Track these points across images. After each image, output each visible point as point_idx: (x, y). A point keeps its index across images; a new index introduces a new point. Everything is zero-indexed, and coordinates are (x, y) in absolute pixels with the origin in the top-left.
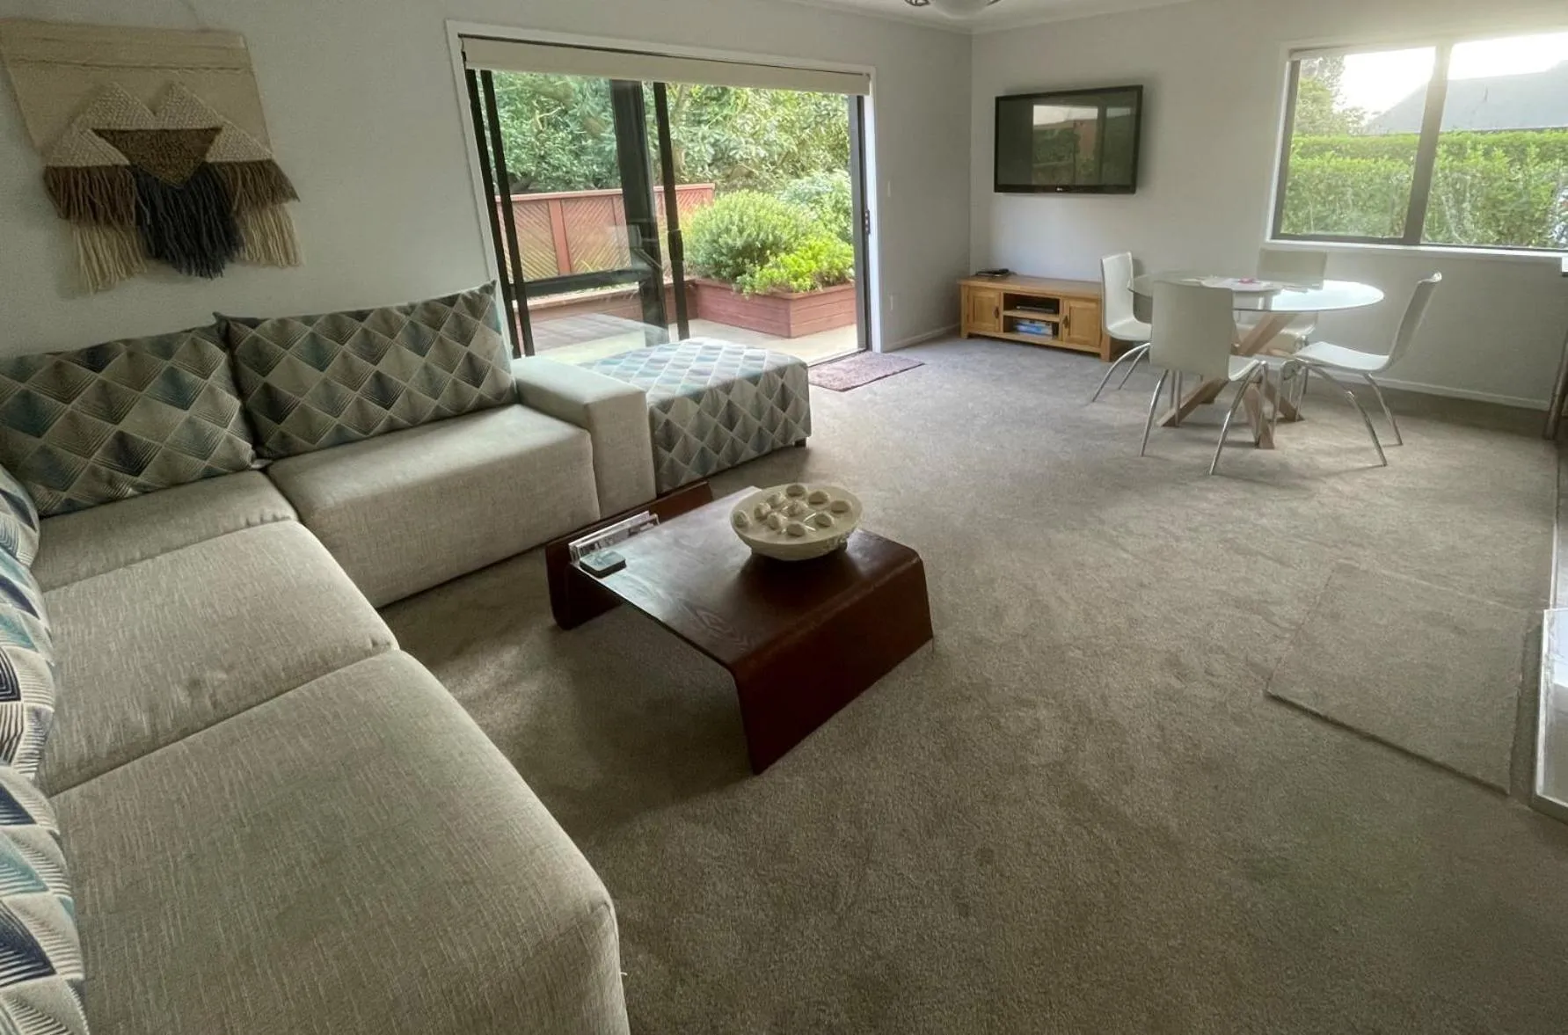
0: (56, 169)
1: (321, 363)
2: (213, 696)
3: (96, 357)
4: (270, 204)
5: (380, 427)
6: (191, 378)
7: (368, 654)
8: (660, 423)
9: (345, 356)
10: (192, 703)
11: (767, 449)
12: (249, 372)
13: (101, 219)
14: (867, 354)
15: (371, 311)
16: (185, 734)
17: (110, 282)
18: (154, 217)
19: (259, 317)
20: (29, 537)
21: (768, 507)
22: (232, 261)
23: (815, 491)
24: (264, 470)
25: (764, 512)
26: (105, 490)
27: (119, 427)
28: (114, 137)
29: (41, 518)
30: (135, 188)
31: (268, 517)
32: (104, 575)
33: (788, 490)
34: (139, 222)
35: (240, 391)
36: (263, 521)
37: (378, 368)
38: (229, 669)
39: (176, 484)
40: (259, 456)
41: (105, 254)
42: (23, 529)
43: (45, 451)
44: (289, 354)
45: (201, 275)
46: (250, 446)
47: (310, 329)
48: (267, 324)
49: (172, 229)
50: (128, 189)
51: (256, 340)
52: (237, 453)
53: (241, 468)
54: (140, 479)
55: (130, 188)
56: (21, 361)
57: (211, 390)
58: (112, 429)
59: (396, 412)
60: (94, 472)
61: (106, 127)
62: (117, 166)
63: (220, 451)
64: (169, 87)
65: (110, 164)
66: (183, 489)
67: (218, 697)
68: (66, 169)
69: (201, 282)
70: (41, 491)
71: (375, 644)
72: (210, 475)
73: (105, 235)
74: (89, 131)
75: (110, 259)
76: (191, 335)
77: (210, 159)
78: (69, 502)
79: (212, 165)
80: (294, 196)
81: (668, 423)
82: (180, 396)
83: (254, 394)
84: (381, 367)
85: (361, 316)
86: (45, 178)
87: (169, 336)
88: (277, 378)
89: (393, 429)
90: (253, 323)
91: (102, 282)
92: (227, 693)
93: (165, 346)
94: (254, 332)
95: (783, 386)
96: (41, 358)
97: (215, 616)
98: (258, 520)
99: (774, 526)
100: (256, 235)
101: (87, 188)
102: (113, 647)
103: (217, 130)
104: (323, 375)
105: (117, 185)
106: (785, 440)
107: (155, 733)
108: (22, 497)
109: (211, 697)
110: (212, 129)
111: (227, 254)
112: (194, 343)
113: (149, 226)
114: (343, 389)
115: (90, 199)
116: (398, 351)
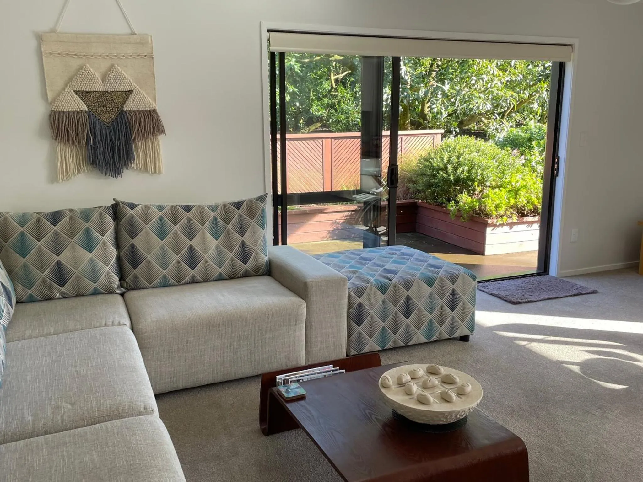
0: (55, 112)
1: (162, 234)
2: (62, 417)
3: (55, 217)
4: (151, 136)
5: (186, 280)
6: (96, 234)
7: (140, 414)
8: (354, 304)
9: (176, 233)
10: (53, 417)
11: (435, 338)
12: (125, 235)
13: (71, 142)
14: (543, 278)
15: (194, 206)
16: (46, 433)
17: (69, 176)
18: (94, 141)
19: (136, 203)
20: (9, 311)
21: (409, 378)
22: (127, 169)
23: (448, 373)
24: (122, 295)
25: (404, 380)
26: (47, 292)
27: (59, 258)
28: (83, 95)
29: (17, 302)
30: (88, 124)
31: (116, 323)
32: (35, 339)
33: (427, 368)
34: (87, 144)
35: (118, 245)
36: (113, 324)
37: (191, 243)
38: (73, 404)
39: (80, 295)
40: (121, 286)
41: (69, 159)
42: (7, 305)
43: (25, 266)
44: (147, 228)
45: (111, 176)
46: (118, 279)
47: (160, 214)
48: (139, 208)
49: (102, 148)
50: (85, 124)
51: (132, 217)
52: (110, 283)
53: (111, 292)
54: (63, 289)
55: (86, 124)
56: (24, 215)
57: (104, 243)
58: (56, 258)
59: (196, 272)
60: (44, 281)
61: (80, 90)
62: (82, 111)
63: (103, 279)
64: (112, 67)
65: (79, 110)
66: (82, 299)
67: (65, 417)
68: (60, 112)
69: (112, 180)
70: (20, 287)
71: (145, 408)
72: (96, 293)
73: (71, 151)
74: (72, 91)
75: (71, 164)
76: (100, 210)
77: (125, 109)
78: (31, 296)
79: (126, 112)
80: (163, 132)
81: (360, 305)
82: (89, 245)
83: (125, 249)
84: (194, 243)
85: (188, 209)
86: (50, 116)
87: (90, 209)
88: (138, 242)
89: (193, 281)
90: (132, 206)
91: (66, 175)
92: (69, 416)
93: (86, 215)
94: (132, 212)
95: (453, 291)
96: (32, 215)
97: (75, 373)
98: (111, 323)
99: (409, 393)
100: (142, 155)
101: (67, 124)
102: (28, 378)
103: (131, 92)
104: (162, 243)
105: (80, 122)
106: (451, 333)
107: (34, 428)
108: (10, 289)
109: (61, 417)
110: (129, 91)
111: (125, 165)
112: (101, 214)
113: (91, 146)
114: (170, 252)
115: (67, 130)
116: (204, 233)
